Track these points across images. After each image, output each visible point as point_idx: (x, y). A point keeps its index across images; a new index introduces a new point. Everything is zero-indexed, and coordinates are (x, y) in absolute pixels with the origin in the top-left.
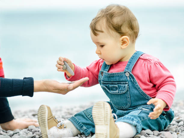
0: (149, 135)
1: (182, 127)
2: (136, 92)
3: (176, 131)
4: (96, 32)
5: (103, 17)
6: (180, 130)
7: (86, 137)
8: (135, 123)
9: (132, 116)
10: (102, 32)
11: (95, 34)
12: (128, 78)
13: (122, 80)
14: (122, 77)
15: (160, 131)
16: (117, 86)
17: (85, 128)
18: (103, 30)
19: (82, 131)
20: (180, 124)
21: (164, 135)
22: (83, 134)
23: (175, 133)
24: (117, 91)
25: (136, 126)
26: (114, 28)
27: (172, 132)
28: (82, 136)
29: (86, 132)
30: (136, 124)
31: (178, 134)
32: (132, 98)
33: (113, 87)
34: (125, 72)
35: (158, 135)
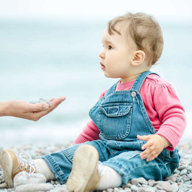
0: (141, 184)
1: (185, 176)
2: (140, 117)
3: (177, 182)
4: (113, 31)
5: (128, 19)
6: (182, 181)
7: (61, 184)
8: (122, 171)
9: (122, 160)
10: (119, 34)
11: (110, 33)
12: (134, 99)
13: (125, 100)
14: (126, 96)
15: (156, 181)
16: (118, 107)
17: (61, 172)
18: (122, 32)
19: (57, 176)
20: (182, 172)
21: (161, 186)
22: (58, 180)
23: (176, 184)
24: (117, 113)
25: (122, 175)
26: (135, 35)
27: (172, 182)
28: (56, 182)
29: (63, 178)
30: (124, 173)
31: (179, 185)
32: (132, 125)
33: (113, 109)
34: (131, 92)
35: (154, 185)
